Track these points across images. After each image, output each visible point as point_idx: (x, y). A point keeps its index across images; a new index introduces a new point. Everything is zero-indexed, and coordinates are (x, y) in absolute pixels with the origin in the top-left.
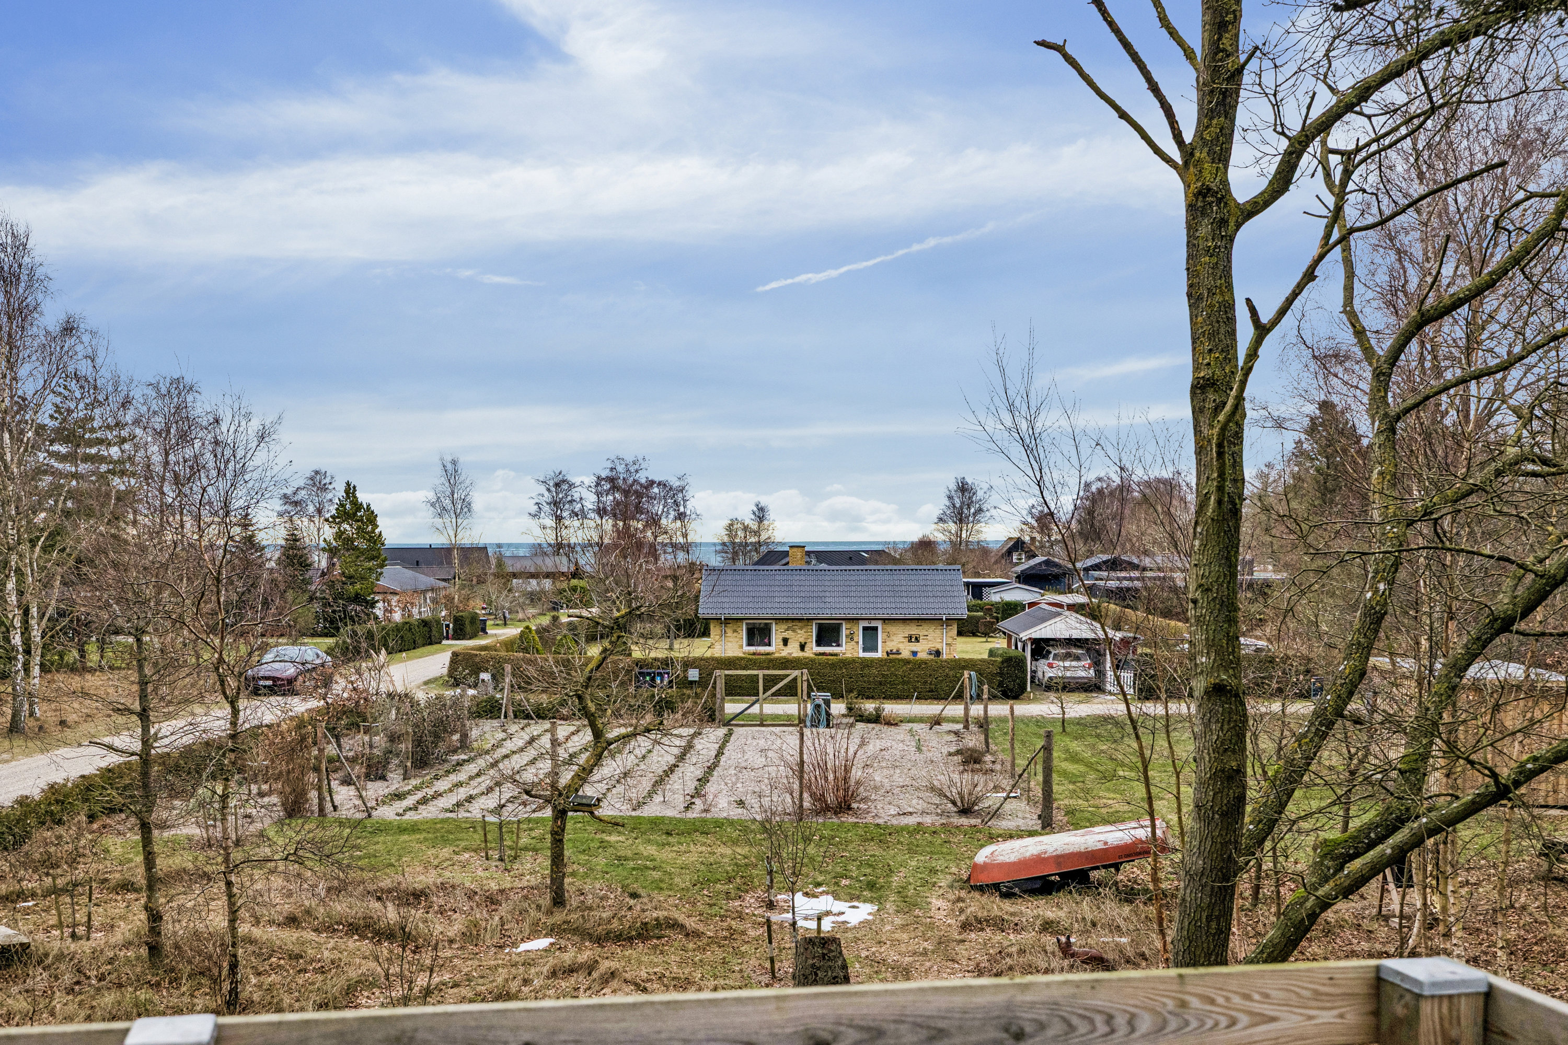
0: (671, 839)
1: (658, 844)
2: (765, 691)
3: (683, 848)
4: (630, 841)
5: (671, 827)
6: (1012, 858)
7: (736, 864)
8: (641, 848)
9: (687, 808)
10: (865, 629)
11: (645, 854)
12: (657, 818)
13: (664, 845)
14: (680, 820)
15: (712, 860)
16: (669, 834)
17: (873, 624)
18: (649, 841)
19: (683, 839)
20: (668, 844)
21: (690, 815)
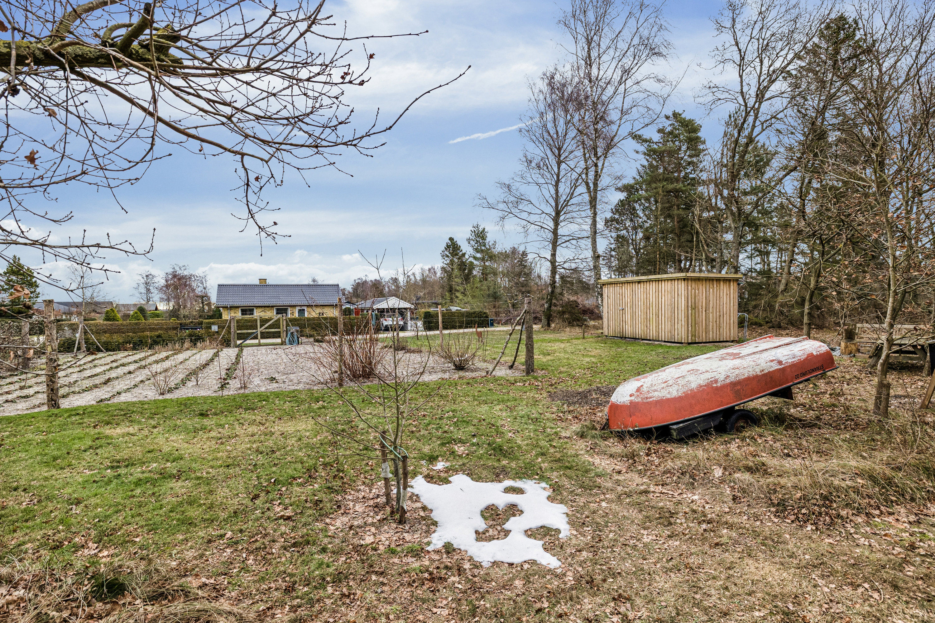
0: (206, 422)
1: (186, 430)
2: (261, 326)
3: (226, 432)
4: (146, 432)
5: (205, 407)
6: (674, 392)
7: (307, 446)
8: (161, 440)
9: (223, 387)
10: (300, 310)
11: (166, 449)
12: (189, 399)
13: (196, 431)
14: (216, 399)
15: (270, 443)
16: (203, 415)
17: (303, 308)
18: (175, 428)
19: (223, 420)
20: (203, 428)
21: (226, 393)
